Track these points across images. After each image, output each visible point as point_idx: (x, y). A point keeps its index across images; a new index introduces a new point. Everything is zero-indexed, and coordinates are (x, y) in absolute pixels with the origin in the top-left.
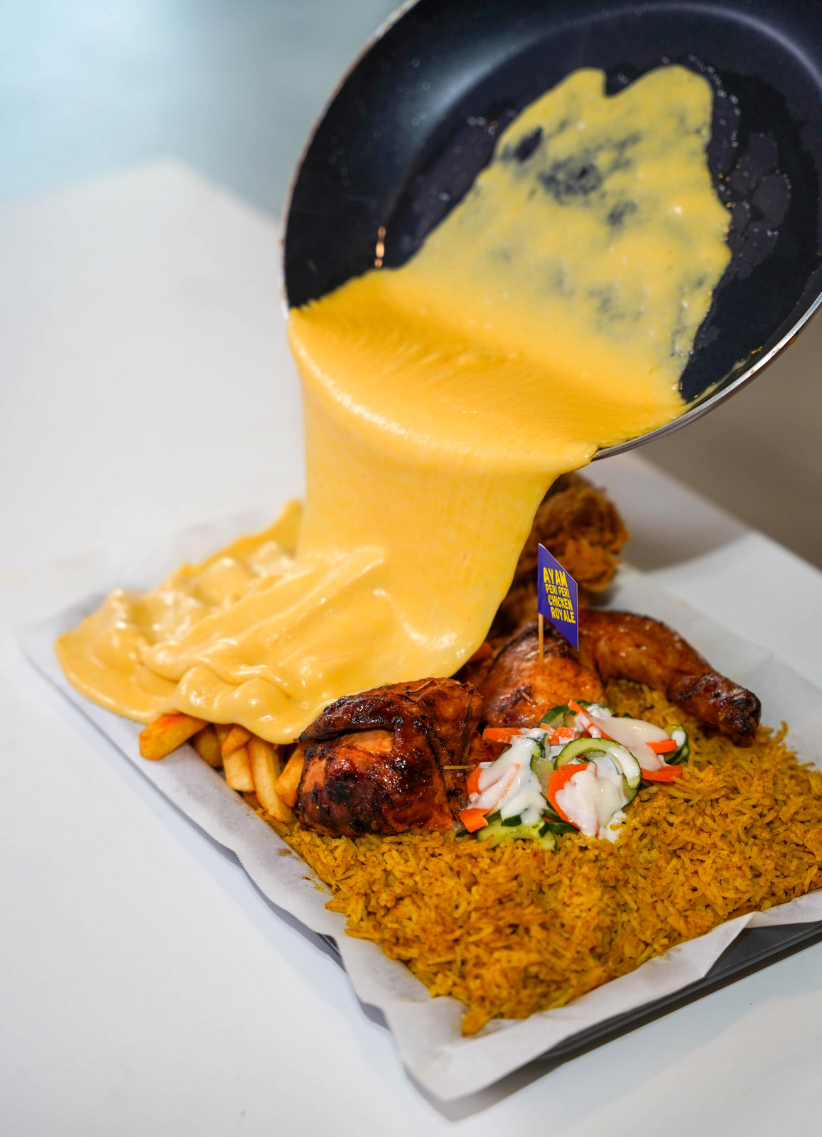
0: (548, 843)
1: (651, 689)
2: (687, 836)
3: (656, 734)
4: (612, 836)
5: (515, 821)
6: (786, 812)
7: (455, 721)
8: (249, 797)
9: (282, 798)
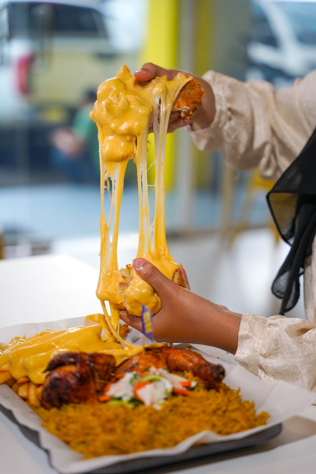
0: (131, 406)
1: (188, 372)
2: (188, 410)
3: (184, 380)
4: (158, 407)
5: (120, 399)
6: (231, 408)
7: (103, 365)
8: (25, 399)
9: (37, 396)
